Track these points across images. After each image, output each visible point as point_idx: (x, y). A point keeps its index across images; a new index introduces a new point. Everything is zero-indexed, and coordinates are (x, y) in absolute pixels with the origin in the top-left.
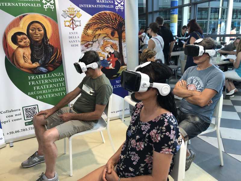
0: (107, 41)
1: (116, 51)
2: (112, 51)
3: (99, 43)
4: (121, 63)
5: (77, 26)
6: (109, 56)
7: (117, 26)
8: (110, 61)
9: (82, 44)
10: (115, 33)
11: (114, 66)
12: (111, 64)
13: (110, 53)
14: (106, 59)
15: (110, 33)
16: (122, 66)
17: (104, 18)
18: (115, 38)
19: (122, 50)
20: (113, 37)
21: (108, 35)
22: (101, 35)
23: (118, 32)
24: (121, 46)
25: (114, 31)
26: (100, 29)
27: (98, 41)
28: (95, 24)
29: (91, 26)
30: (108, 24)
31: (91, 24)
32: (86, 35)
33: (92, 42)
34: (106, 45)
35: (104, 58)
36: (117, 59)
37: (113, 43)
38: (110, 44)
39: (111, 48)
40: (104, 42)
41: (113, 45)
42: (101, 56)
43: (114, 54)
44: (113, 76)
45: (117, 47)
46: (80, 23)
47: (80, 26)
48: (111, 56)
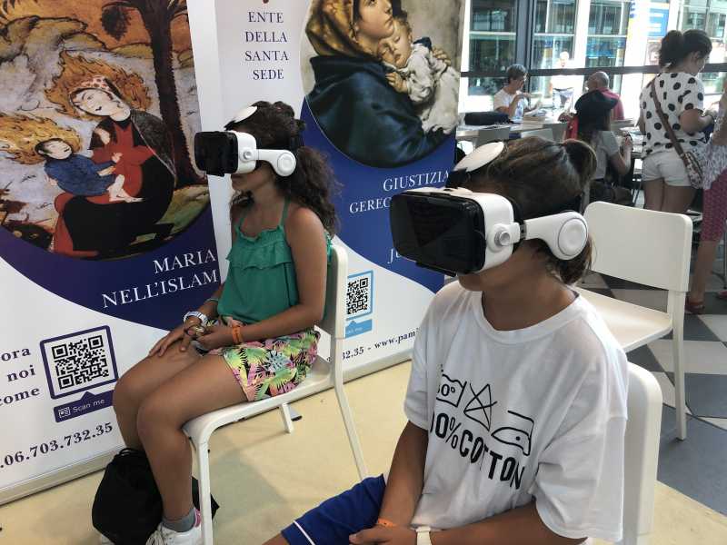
0: (80, 58)
1: (141, 113)
2: (120, 113)
3: (33, 69)
4: (172, 172)
6: (105, 137)
8: (112, 163)
10: (126, 19)
12: (120, 180)
13: (107, 123)
14: (89, 154)
16: (180, 186)
18: (132, 44)
19: (177, 109)
20: (118, 39)
21: (85, 28)
22: (41, 23)
23: (144, 13)
24: (173, 87)
25: (120, 7)
27: (26, 55)
34: (76, 78)
35: (74, 149)
36: (155, 154)
37: (122, 72)
38: (102, 73)
39: (112, 98)
40: (65, 66)
41: (119, 79)
42: (54, 137)
43: (130, 127)
44: (135, 239)
45: (145, 90)
48: (113, 137)
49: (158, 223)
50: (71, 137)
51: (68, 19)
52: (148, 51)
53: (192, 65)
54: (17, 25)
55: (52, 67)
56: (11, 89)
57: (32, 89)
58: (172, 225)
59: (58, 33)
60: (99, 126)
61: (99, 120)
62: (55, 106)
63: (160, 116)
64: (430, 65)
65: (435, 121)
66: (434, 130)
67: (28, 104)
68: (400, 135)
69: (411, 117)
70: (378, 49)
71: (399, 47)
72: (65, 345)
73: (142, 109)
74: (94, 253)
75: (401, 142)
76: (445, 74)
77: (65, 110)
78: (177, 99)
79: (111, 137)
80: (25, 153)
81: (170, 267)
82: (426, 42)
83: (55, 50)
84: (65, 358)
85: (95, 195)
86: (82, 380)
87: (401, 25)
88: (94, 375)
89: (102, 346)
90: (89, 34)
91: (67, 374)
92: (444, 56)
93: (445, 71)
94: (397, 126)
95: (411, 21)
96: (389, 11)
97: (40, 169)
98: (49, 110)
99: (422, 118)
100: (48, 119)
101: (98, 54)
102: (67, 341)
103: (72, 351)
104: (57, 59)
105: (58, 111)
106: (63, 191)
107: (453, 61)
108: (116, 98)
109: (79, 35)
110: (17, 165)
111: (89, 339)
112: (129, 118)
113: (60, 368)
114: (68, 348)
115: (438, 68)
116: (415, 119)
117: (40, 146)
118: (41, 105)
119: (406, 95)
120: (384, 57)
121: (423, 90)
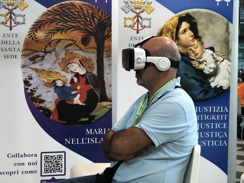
0: (72, 53)
2: (82, 72)
3: (56, 56)
4: (99, 95)
5: (19, 23)
6: (76, 80)
7: (95, 28)
8: (77, 90)
9: (23, 55)
10: (89, 40)
11: (84, 101)
12: (79, 96)
13: (77, 75)
14: (68, 85)
15: (80, 38)
16: (101, 101)
17: (69, 12)
18: (90, 48)
19: (103, 71)
20: (86, 46)
21: (75, 43)
22: (62, 41)
23: (96, 38)
24: (103, 64)
25: (88, 36)
26: (60, 32)
27: (55, 51)
28: (53, 22)
29: (44, 26)
30: (77, 24)
31: (45, 22)
32: (34, 41)
33: (43, 53)
34: (70, 59)
35: (64, 83)
36: (93, 88)
37: (85, 57)
38: (78, 58)
39: (80, 66)
40: (66, 55)
41: (84, 60)
42: (59, 78)
43: (85, 77)
45: (92, 64)
46: (24, 20)
47: (24, 24)
48: (78, 80)
49: (90, 114)
50: (64, 79)
51: (70, 40)
52: (96, 50)
53: (111, 56)
54: (54, 42)
55: (62, 55)
56: (49, 62)
57: (55, 62)
58: (95, 116)
59: (66, 44)
60: (74, 76)
61: (75, 74)
62: (61, 68)
63: (96, 74)
64: (214, 58)
65: (217, 83)
66: (217, 87)
67: (53, 67)
68: (199, 88)
69: (204, 80)
70: (187, 51)
71: (198, 50)
72: (49, 156)
73: (90, 71)
75: (199, 91)
76: (222, 62)
77: (64, 70)
78: (103, 68)
79: (77, 80)
80: (49, 83)
81: (92, 133)
82: (212, 49)
83: (64, 50)
84: (48, 161)
85: (69, 101)
86: (52, 172)
87: (198, 42)
88: (57, 171)
89: (62, 159)
90: (76, 45)
91: (47, 168)
92: (222, 55)
93: (223, 61)
94: (197, 84)
95: (204, 40)
96: (192, 36)
97: (52, 89)
98: (58, 69)
99: (210, 81)
100: (58, 72)
101: (78, 51)
102: (50, 154)
103: (51, 158)
104: (64, 52)
105: (62, 70)
106: (58, 98)
107: (227, 57)
108: (82, 66)
109: (73, 45)
110: (46, 87)
111: (58, 155)
112: (85, 74)
113: (46, 165)
114: (50, 157)
115: (218, 60)
116: (207, 81)
117: (54, 81)
118: (57, 68)
119: (201, 71)
120: (190, 54)
121: (211, 69)
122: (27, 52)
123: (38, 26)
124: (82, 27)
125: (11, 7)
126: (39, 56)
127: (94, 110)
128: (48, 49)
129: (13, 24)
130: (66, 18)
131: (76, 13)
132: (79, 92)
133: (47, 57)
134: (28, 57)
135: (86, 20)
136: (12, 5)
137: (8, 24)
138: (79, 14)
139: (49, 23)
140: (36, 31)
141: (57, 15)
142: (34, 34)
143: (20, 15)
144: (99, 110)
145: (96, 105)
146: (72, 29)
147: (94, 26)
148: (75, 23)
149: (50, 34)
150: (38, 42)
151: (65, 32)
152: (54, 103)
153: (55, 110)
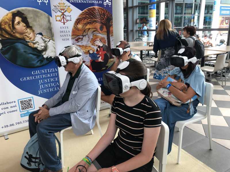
0: (96, 35)
1: (105, 45)
3: (89, 37)
4: (109, 56)
5: (68, 20)
6: (99, 49)
8: (99, 54)
9: (72, 38)
10: (103, 28)
11: (103, 59)
12: (101, 57)
13: (99, 47)
15: (99, 27)
18: (104, 32)
19: (110, 44)
20: (102, 31)
22: (90, 29)
23: (106, 26)
24: (110, 40)
25: (103, 26)
26: (89, 24)
27: (88, 35)
28: (85, 19)
29: (81, 21)
30: (97, 19)
31: (81, 19)
32: (77, 30)
33: (82, 37)
34: (95, 39)
35: (94, 51)
36: (106, 52)
37: (102, 37)
38: (99, 38)
39: (100, 42)
41: (102, 39)
42: (91, 49)
44: (102, 69)
45: (105, 41)
46: (71, 18)
47: (71, 20)
48: (100, 49)
49: (106, 66)
50: (93, 49)
51: (94, 28)
52: (106, 33)
53: (113, 36)
54: (87, 30)
55: (91, 37)
57: (88, 41)
58: (108, 66)
59: (93, 31)
60: (98, 47)
62: (91, 44)
63: (107, 45)
64: (43, 40)
65: (48, 55)
66: (48, 57)
67: (87, 43)
68: (36, 59)
69: (39, 54)
74: (95, 71)
75: (37, 61)
77: (93, 45)
78: (110, 42)
80: (86, 52)
83: (92, 34)
87: (30, 30)
90: (98, 31)
93: (49, 41)
94: (34, 57)
96: (25, 26)
97: (88, 55)
98: (90, 45)
99: (43, 54)
101: (99, 34)
104: (92, 36)
106: (91, 59)
109: (96, 31)
110: (85, 54)
112: (102, 46)
115: (46, 41)
116: (41, 55)
117: (89, 51)
121: (42, 47)
122: (74, 36)
123: (78, 21)
124: (99, 21)
125: (63, 11)
126: (80, 38)
127: (107, 63)
128: (84, 34)
129: (65, 21)
130: (91, 16)
131: (96, 13)
132: (101, 55)
133: (84, 38)
134: (75, 39)
135: (101, 17)
136: (64, 10)
137: (63, 21)
138: (97, 14)
139: (83, 20)
140: (77, 24)
141: (87, 15)
142: (77, 26)
143: (68, 16)
144: (110, 63)
145: (108, 61)
146: (95, 22)
147: (105, 20)
148: (96, 19)
149: (85, 26)
150: (79, 30)
151: (92, 24)
152: (89, 62)
153: (90, 66)
